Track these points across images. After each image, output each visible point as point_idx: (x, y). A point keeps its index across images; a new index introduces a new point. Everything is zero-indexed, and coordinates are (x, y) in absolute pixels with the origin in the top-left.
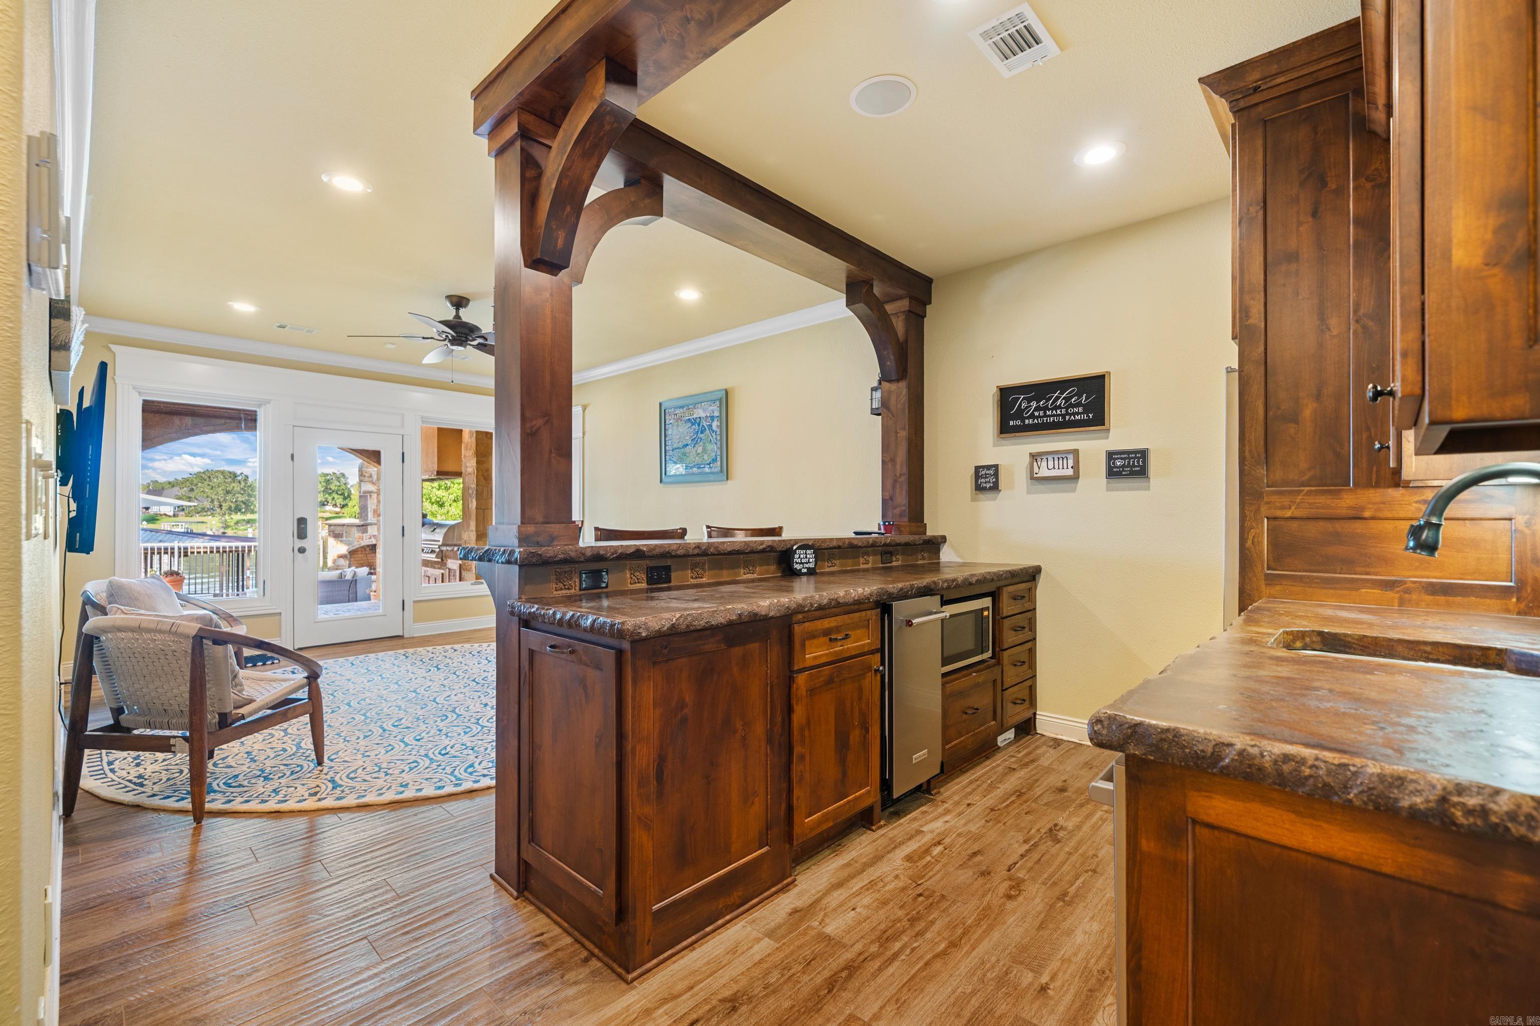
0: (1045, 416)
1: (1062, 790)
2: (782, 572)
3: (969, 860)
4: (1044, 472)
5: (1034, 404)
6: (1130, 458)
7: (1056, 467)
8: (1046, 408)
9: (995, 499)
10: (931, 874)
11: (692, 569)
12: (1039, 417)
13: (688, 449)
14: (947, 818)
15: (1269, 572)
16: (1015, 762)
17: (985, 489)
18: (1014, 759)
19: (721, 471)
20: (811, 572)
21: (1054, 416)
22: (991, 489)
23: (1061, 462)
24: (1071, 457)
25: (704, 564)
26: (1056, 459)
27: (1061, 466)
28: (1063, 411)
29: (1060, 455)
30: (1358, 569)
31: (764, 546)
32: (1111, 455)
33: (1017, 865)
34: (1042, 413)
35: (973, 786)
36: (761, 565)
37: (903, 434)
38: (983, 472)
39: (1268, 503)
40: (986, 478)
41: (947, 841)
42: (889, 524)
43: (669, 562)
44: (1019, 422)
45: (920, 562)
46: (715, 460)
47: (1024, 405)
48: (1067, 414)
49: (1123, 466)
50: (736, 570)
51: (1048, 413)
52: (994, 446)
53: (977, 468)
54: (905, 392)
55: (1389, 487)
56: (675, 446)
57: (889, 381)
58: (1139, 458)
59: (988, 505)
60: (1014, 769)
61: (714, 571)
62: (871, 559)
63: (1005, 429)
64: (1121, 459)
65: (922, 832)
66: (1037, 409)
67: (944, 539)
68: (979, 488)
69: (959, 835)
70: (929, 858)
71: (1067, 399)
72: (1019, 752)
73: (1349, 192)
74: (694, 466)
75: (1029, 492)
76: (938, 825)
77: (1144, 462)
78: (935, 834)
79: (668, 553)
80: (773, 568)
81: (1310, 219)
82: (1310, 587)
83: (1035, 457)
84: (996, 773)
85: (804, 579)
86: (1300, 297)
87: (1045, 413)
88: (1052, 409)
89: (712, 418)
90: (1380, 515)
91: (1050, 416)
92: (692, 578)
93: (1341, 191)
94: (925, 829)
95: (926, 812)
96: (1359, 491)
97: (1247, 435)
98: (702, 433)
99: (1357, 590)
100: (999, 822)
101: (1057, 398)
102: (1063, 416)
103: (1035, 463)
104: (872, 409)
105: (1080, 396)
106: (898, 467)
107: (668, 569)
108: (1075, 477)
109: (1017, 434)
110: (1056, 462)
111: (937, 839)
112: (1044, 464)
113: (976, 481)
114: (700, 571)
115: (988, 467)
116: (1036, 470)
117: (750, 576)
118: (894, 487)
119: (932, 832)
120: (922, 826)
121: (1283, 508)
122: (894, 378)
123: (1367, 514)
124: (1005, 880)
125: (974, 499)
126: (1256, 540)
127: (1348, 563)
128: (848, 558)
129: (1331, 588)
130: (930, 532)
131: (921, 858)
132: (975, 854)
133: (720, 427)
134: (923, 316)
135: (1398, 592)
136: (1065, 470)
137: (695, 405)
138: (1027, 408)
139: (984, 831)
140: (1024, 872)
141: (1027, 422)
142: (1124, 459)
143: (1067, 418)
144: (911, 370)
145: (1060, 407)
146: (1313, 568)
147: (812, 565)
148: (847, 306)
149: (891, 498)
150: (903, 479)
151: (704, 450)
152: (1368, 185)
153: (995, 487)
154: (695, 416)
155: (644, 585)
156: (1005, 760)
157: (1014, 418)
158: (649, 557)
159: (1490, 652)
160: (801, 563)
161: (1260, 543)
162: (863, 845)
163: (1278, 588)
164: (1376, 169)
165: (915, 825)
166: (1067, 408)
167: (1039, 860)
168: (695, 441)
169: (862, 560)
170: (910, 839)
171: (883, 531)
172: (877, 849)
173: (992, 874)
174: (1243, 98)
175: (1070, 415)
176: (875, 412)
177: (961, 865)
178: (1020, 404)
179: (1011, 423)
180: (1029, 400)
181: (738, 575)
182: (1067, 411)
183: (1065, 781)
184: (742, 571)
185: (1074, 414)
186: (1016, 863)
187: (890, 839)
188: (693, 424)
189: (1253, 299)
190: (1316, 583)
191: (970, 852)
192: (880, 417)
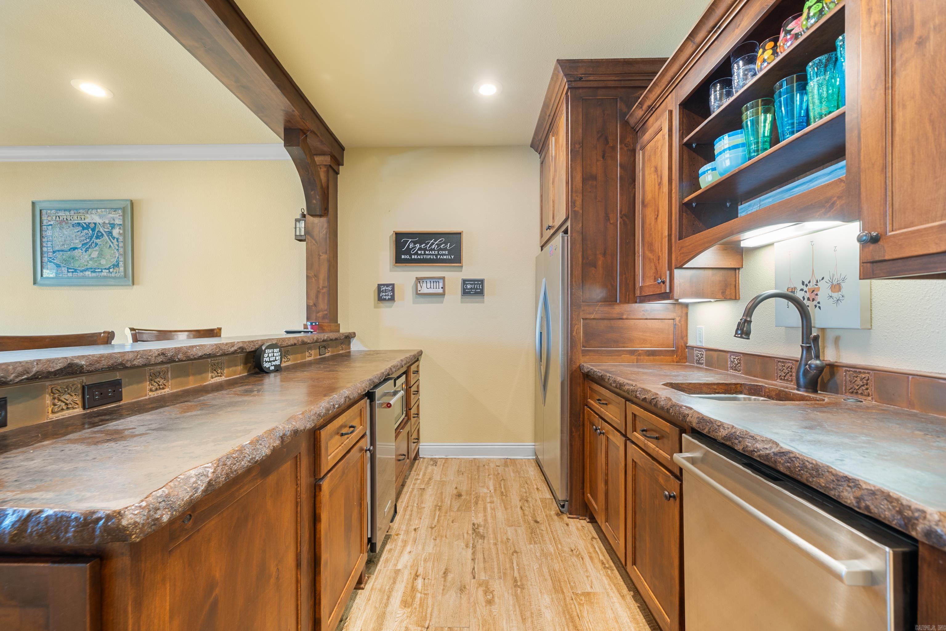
0: (425, 254)
1: (459, 495)
2: (248, 371)
3: (445, 581)
4: (424, 290)
5: (418, 246)
6: (475, 284)
7: (432, 287)
8: (425, 250)
9: (391, 307)
10: (429, 611)
11: (150, 382)
12: (421, 254)
13: (77, 253)
14: (408, 549)
15: (583, 349)
16: (421, 483)
17: (385, 300)
18: (419, 481)
19: (125, 276)
20: (278, 369)
21: (430, 255)
22: (389, 299)
23: (435, 284)
24: (441, 281)
25: (166, 372)
26: (432, 282)
27: (435, 287)
28: (436, 252)
29: (435, 280)
30: (621, 345)
31: (235, 348)
32: (464, 282)
33: (476, 569)
34: (423, 252)
35: (408, 513)
36: (229, 367)
37: (324, 257)
38: (384, 289)
39: (583, 310)
40: (386, 292)
41: (421, 571)
42: (316, 325)
43: (118, 376)
44: (408, 257)
45: (341, 352)
46: (117, 265)
47: (411, 246)
48: (439, 254)
49: (471, 288)
50: (204, 375)
51: (427, 252)
52: (391, 271)
53: (379, 286)
54: (326, 225)
55: (633, 303)
56: (57, 248)
57: (313, 216)
58: (480, 284)
59: (386, 310)
60: (424, 489)
61: (179, 379)
62: (313, 352)
63: (398, 260)
64: (470, 284)
65: (399, 570)
66: (420, 249)
67: (353, 335)
68: (380, 299)
69: (425, 561)
70: (418, 595)
71: (438, 245)
72: (418, 475)
73: (617, 150)
74: (87, 270)
75: (414, 303)
76: (405, 560)
77: (482, 286)
78: (409, 568)
79: (121, 364)
80: (240, 368)
81: (602, 159)
82: (601, 356)
83: (419, 280)
84: (415, 495)
85: (272, 375)
86: (597, 200)
87: (425, 252)
88: (429, 250)
89: (113, 226)
90: (629, 317)
91: (428, 255)
92: (151, 390)
93: (614, 148)
94: (399, 567)
95: (391, 550)
96: (622, 305)
97: (574, 272)
98: (98, 237)
99: (620, 355)
100: (442, 537)
101: (433, 244)
102: (436, 255)
103: (419, 284)
104: (296, 235)
105: (446, 244)
106: (321, 281)
107: (117, 385)
108: (443, 294)
109: (407, 264)
110: (432, 284)
111: (413, 573)
112: (425, 285)
113: (379, 294)
114: (162, 381)
115: (388, 285)
116: (419, 288)
117: (218, 380)
118: (317, 297)
119: (406, 567)
120: (396, 565)
121: (590, 313)
122: (318, 213)
123: (625, 317)
124: (477, 588)
125: (375, 307)
126: (578, 331)
127: (616, 342)
128: (298, 353)
129: (610, 356)
130: (344, 330)
131: (413, 598)
132: (445, 573)
133: (124, 235)
134: (337, 173)
135: (636, 355)
136: (437, 289)
137: (87, 210)
138: (413, 248)
139: (438, 549)
140: (483, 574)
141: (413, 257)
142: (472, 284)
143: (439, 257)
144: (331, 210)
145: (434, 250)
146: (602, 345)
147: (278, 363)
148: (285, 146)
149: (315, 305)
150: (325, 290)
151: (101, 255)
152: (626, 149)
153: (392, 299)
154: (87, 221)
155: (78, 411)
156: (414, 484)
157: (405, 253)
158: (89, 372)
159: (738, 386)
160: (270, 362)
161: (580, 333)
162: (362, 608)
163: (588, 357)
164: (628, 141)
165: (390, 566)
166: (438, 251)
167: (484, 558)
168: (87, 247)
169: (307, 354)
170: (394, 583)
171: (309, 329)
172: (376, 607)
173: (467, 587)
174: (574, 81)
175: (441, 255)
176: (300, 239)
177: (443, 590)
178: (409, 245)
179: (403, 257)
180: (415, 243)
181: (206, 379)
182: (438, 252)
183: (456, 488)
184: (210, 375)
185: (443, 255)
186: (474, 569)
187: (380, 590)
188: (84, 229)
189: (577, 196)
190: (604, 353)
191: (441, 573)
192: (305, 243)
